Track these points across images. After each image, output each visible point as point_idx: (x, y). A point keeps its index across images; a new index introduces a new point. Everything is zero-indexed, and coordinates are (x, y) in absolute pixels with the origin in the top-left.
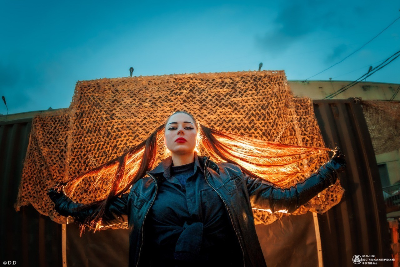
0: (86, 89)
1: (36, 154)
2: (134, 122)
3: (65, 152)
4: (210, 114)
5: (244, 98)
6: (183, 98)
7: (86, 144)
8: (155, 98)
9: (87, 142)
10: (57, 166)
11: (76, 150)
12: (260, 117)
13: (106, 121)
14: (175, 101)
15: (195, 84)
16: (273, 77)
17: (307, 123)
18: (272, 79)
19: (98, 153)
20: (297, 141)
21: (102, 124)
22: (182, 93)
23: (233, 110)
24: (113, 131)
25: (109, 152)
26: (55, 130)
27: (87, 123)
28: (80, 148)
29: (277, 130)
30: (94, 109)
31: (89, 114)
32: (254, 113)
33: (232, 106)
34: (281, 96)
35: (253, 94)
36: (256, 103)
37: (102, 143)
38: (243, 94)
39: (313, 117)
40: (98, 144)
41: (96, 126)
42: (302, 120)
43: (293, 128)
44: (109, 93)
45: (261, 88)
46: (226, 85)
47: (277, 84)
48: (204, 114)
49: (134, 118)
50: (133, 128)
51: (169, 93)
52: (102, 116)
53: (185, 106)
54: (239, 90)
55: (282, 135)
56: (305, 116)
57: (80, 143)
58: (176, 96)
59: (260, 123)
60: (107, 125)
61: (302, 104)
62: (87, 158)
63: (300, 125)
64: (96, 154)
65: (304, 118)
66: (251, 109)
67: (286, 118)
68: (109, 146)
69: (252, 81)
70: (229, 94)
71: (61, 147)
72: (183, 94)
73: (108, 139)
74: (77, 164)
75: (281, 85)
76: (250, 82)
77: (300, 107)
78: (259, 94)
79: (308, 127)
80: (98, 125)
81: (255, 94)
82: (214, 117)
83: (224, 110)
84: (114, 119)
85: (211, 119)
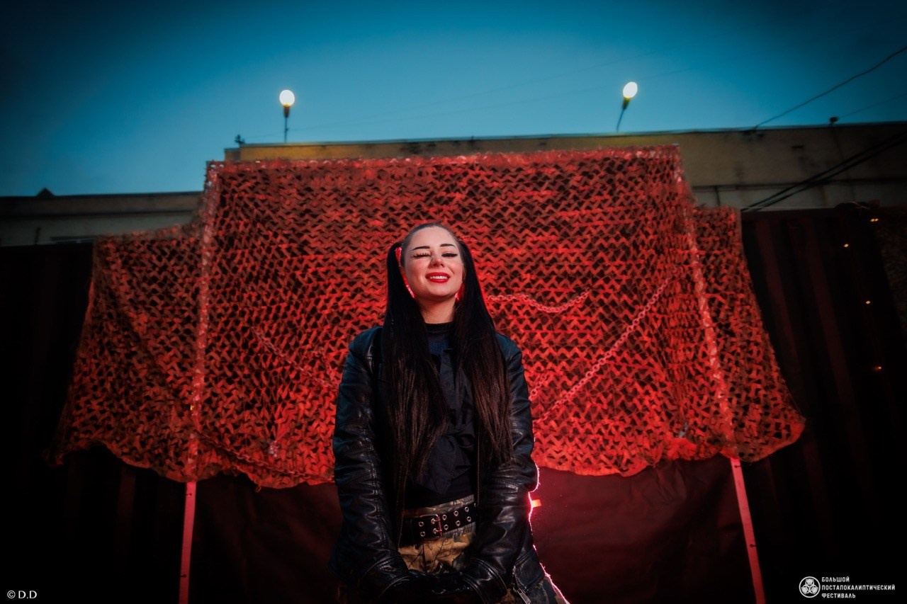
0: (235, 182)
1: (111, 328)
2: (352, 261)
3: (195, 324)
4: (511, 246)
5: (584, 212)
6: (454, 210)
7: (248, 307)
8: (395, 210)
9: (248, 301)
10: (175, 355)
11: (223, 319)
12: (617, 253)
13: (289, 258)
15: (480, 179)
16: (652, 163)
17: (723, 266)
18: (648, 167)
19: (275, 325)
20: (697, 304)
21: (281, 264)
22: (451, 199)
23: (558, 238)
24: (306, 279)
25: (299, 325)
26: (164, 274)
27: (244, 260)
28: (232, 315)
29: (653, 281)
30: (260, 231)
31: (248, 239)
32: (606, 245)
33: (559, 228)
34: (667, 205)
35: (605, 201)
36: (610, 222)
37: (284, 305)
38: (583, 202)
39: (738, 253)
40: (274, 307)
41: (266, 267)
42: (712, 258)
43: (688, 277)
44: (291, 194)
45: (622, 188)
46: (547, 184)
47: (658, 180)
48: (498, 246)
49: (350, 250)
50: (349, 275)
51: (423, 198)
52: (279, 246)
53: (460, 228)
54: (573, 193)
55: (664, 291)
56: (719, 249)
57: (232, 304)
58: (440, 207)
59: (616, 266)
60: (293, 266)
61: (715, 223)
62: (251, 337)
63: (705, 270)
64: (271, 328)
65: (716, 256)
66: (599, 235)
67: (675, 256)
68: (298, 312)
69: (602, 173)
70: (553, 201)
71: (183, 311)
72: (454, 201)
73: (295, 297)
74: (227, 349)
75: (668, 181)
76: (599, 175)
77: (707, 230)
78: (618, 202)
79: (724, 274)
80: (271, 265)
81: (608, 203)
82: (520, 252)
83: (540, 237)
84: (306, 254)
85: (513, 257)
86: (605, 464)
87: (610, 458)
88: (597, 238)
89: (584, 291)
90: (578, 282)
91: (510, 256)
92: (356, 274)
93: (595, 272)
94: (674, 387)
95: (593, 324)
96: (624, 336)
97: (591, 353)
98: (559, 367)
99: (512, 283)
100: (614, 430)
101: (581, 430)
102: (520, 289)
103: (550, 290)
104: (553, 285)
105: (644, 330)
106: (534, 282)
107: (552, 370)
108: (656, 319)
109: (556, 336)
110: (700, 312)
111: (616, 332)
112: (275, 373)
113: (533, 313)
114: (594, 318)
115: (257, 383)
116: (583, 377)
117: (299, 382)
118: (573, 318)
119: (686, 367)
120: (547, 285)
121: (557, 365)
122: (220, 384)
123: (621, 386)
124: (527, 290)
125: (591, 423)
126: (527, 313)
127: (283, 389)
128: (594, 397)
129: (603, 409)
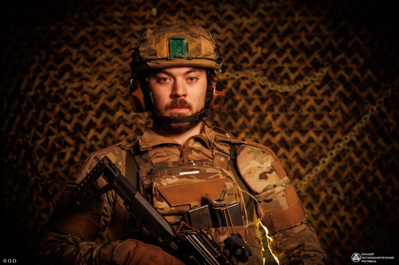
4: (240, 14)
50: (55, 50)
85: (243, 27)
89: (322, 66)
90: (316, 55)
91: (239, 26)
92: (63, 49)
95: (332, 104)
96: (366, 119)
97: (328, 137)
98: (292, 153)
99: (240, 58)
100: (350, 223)
102: (250, 65)
103: (284, 66)
104: (287, 61)
106: (265, 56)
109: (289, 117)
111: (358, 113)
113: (264, 92)
114: (333, 97)
118: (309, 97)
120: (280, 60)
121: (289, 151)
123: (360, 174)
124: (258, 65)
125: (326, 216)
126: (258, 92)
128: (330, 186)
129: (339, 199)
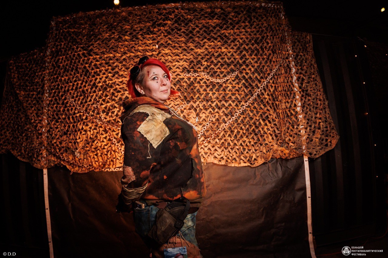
2: (113, 57)
3: (43, 94)
4: (197, 48)
5: (236, 31)
6: (167, 30)
7: (64, 84)
8: (136, 31)
9: (64, 81)
10: (35, 110)
11: (53, 91)
13: (83, 58)
14: (158, 33)
15: (181, 14)
16: (270, 9)
17: (304, 61)
18: (268, 11)
19: (76, 92)
20: (292, 79)
21: (79, 62)
22: (166, 24)
23: (222, 44)
24: (91, 68)
25: (87, 91)
26: (30, 72)
27: (63, 61)
28: (58, 88)
29: (270, 67)
30: (71, 46)
31: (65, 51)
32: (247, 48)
33: (222, 39)
34: (277, 29)
35: (246, 26)
36: (249, 36)
37: (80, 82)
38: (235, 26)
39: (311, 55)
40: (76, 83)
41: (73, 64)
42: (299, 57)
43: (288, 66)
44: (86, 27)
45: (255, 20)
46: (216, 16)
47: (273, 17)
48: (190, 48)
49: (113, 52)
50: (112, 65)
51: (151, 24)
52: (79, 53)
53: (170, 39)
54: (230, 21)
55: (276, 72)
56: (302, 53)
57: (57, 83)
58: (159, 28)
59: (252, 59)
60: (85, 61)
62: (65, 99)
63: (296, 63)
64: (74, 94)
65: (301, 56)
66: (243, 43)
67: (281, 55)
68: (87, 85)
69: (245, 12)
70: (219, 25)
71: (38, 88)
72: (167, 26)
73: (86, 78)
74: (55, 105)
75: (278, 18)
76: (243, 13)
77: (297, 43)
78: (253, 26)
79: (305, 65)
80: (75, 63)
81: (248, 27)
82: (201, 51)
83: (212, 43)
84: (92, 56)
85: (198, 53)
86: (243, 161)
87: (246, 157)
88: (242, 45)
89: (235, 71)
90: (233, 67)
91: (196, 53)
92: (115, 64)
93: (241, 62)
94: (279, 122)
95: (240, 88)
96: (255, 95)
97: (238, 104)
98: (221, 111)
99: (197, 67)
100: (248, 144)
101: (232, 144)
102: (201, 70)
103: (217, 70)
104: (219, 68)
105: (265, 92)
107: (217, 112)
108: (272, 87)
109: (220, 95)
110: (294, 84)
111: (252, 93)
112: (76, 117)
113: (208, 82)
114: (240, 85)
115: (68, 122)
116: (234, 116)
117: (87, 121)
118: (229, 85)
119: (286, 112)
120: (215, 68)
122: (53, 123)
123: (253, 121)
124: (205, 70)
125: (237, 140)
127: (80, 125)
128: (239, 127)
129: (243, 133)
